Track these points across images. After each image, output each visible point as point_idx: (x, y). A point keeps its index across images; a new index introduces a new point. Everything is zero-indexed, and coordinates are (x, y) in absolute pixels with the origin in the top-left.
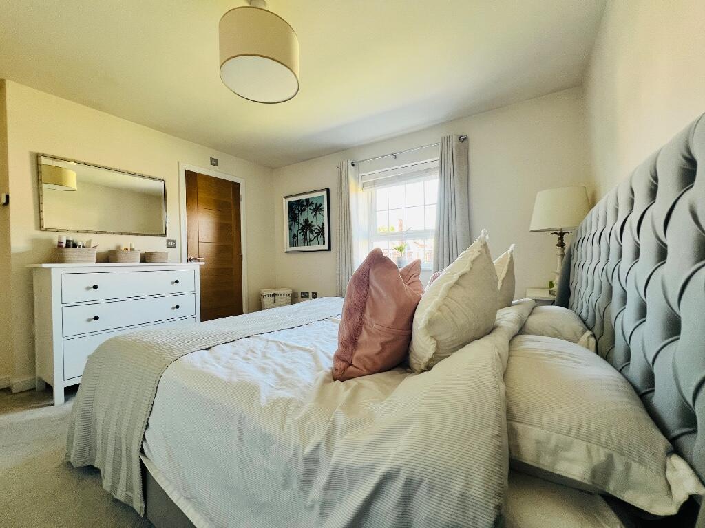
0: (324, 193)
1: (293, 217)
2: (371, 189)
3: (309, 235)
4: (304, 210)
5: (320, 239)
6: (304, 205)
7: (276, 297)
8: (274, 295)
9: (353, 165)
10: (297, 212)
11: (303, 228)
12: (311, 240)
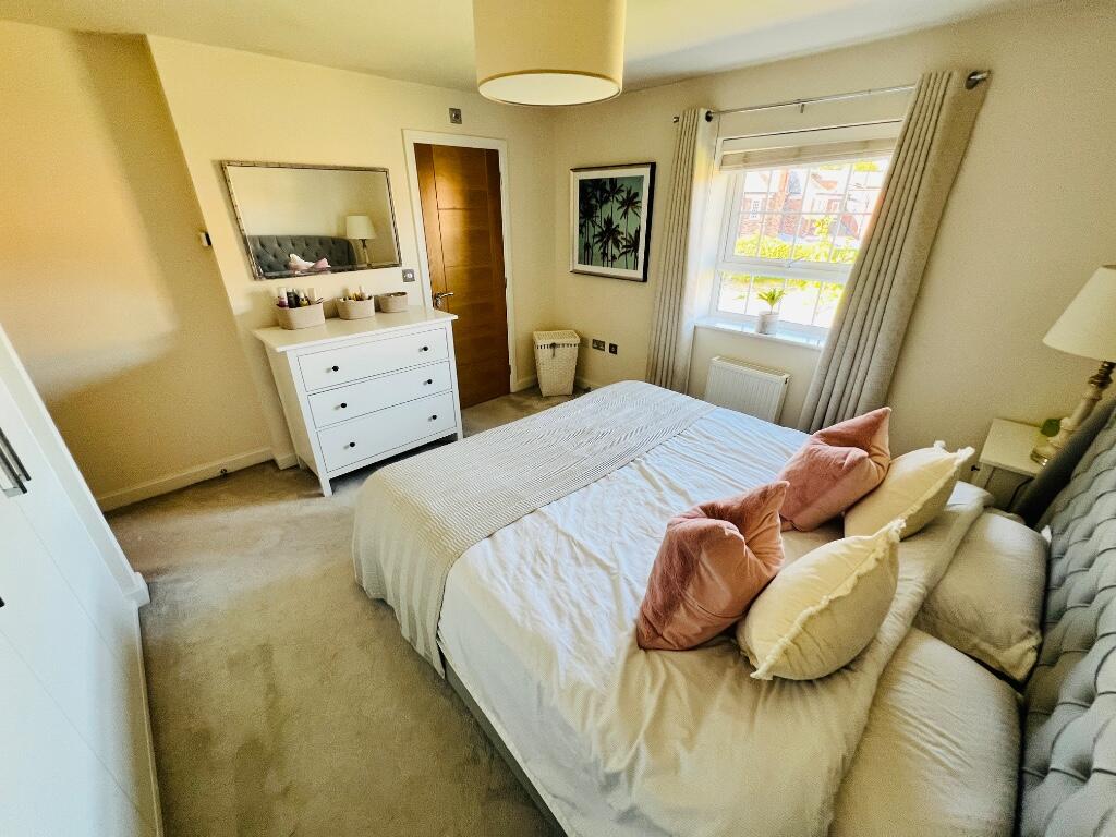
0: (645, 172)
1: (587, 212)
2: (737, 172)
3: (612, 250)
4: (606, 200)
5: (631, 259)
6: (607, 192)
7: (557, 349)
8: (553, 346)
9: (709, 118)
10: (593, 202)
11: (601, 235)
12: (614, 258)
